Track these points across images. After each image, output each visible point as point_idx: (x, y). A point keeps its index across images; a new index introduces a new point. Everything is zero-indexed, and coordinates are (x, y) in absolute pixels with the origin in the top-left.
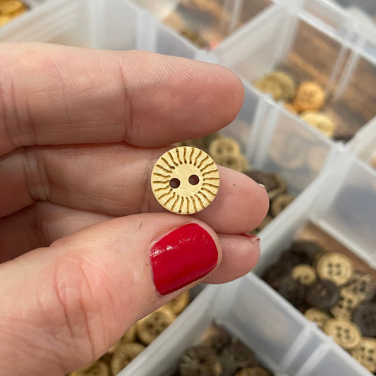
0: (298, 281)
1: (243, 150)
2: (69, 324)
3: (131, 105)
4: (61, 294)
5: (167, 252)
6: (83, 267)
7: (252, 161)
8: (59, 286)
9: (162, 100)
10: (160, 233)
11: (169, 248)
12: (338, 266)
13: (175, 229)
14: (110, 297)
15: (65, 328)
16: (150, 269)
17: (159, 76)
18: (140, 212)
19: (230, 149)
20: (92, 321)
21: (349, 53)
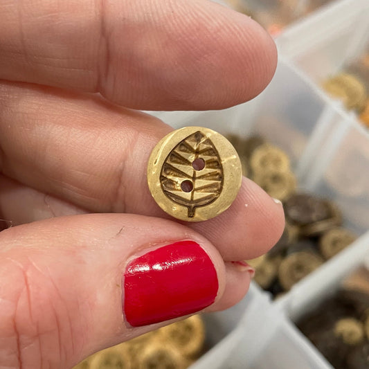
0: (340, 339)
1: (294, 165)
5: (153, 272)
6: (29, 274)
7: (303, 180)
9: (150, 48)
10: (144, 246)
11: (157, 267)
13: (167, 244)
14: (57, 320)
16: (120, 291)
17: (153, 14)
18: (111, 210)
19: (277, 162)
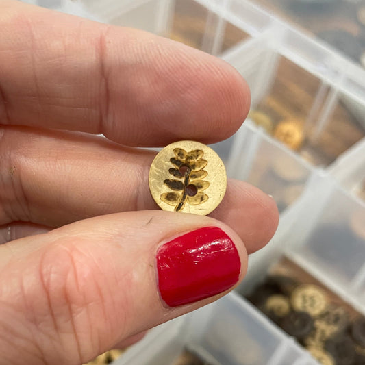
2: (52, 315)
3: (107, 85)
4: (45, 279)
8: (45, 271)
12: (312, 298)
15: (48, 317)
20: (78, 316)
21: (329, 89)
